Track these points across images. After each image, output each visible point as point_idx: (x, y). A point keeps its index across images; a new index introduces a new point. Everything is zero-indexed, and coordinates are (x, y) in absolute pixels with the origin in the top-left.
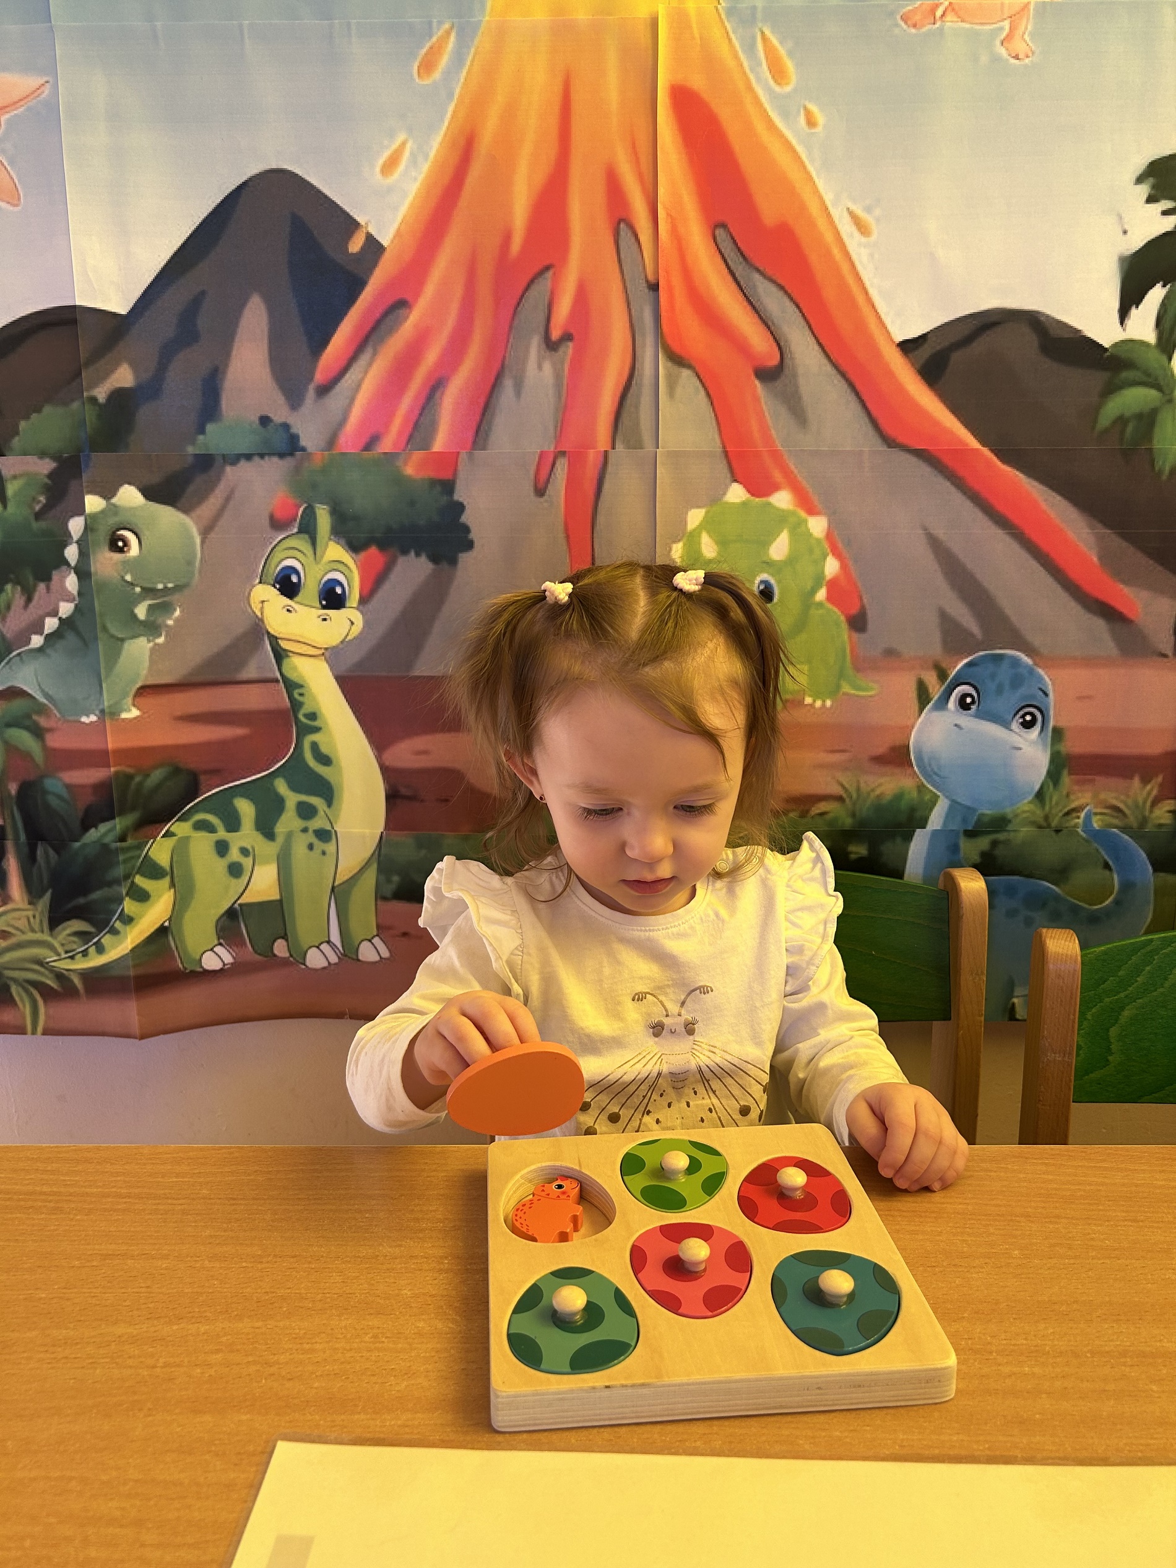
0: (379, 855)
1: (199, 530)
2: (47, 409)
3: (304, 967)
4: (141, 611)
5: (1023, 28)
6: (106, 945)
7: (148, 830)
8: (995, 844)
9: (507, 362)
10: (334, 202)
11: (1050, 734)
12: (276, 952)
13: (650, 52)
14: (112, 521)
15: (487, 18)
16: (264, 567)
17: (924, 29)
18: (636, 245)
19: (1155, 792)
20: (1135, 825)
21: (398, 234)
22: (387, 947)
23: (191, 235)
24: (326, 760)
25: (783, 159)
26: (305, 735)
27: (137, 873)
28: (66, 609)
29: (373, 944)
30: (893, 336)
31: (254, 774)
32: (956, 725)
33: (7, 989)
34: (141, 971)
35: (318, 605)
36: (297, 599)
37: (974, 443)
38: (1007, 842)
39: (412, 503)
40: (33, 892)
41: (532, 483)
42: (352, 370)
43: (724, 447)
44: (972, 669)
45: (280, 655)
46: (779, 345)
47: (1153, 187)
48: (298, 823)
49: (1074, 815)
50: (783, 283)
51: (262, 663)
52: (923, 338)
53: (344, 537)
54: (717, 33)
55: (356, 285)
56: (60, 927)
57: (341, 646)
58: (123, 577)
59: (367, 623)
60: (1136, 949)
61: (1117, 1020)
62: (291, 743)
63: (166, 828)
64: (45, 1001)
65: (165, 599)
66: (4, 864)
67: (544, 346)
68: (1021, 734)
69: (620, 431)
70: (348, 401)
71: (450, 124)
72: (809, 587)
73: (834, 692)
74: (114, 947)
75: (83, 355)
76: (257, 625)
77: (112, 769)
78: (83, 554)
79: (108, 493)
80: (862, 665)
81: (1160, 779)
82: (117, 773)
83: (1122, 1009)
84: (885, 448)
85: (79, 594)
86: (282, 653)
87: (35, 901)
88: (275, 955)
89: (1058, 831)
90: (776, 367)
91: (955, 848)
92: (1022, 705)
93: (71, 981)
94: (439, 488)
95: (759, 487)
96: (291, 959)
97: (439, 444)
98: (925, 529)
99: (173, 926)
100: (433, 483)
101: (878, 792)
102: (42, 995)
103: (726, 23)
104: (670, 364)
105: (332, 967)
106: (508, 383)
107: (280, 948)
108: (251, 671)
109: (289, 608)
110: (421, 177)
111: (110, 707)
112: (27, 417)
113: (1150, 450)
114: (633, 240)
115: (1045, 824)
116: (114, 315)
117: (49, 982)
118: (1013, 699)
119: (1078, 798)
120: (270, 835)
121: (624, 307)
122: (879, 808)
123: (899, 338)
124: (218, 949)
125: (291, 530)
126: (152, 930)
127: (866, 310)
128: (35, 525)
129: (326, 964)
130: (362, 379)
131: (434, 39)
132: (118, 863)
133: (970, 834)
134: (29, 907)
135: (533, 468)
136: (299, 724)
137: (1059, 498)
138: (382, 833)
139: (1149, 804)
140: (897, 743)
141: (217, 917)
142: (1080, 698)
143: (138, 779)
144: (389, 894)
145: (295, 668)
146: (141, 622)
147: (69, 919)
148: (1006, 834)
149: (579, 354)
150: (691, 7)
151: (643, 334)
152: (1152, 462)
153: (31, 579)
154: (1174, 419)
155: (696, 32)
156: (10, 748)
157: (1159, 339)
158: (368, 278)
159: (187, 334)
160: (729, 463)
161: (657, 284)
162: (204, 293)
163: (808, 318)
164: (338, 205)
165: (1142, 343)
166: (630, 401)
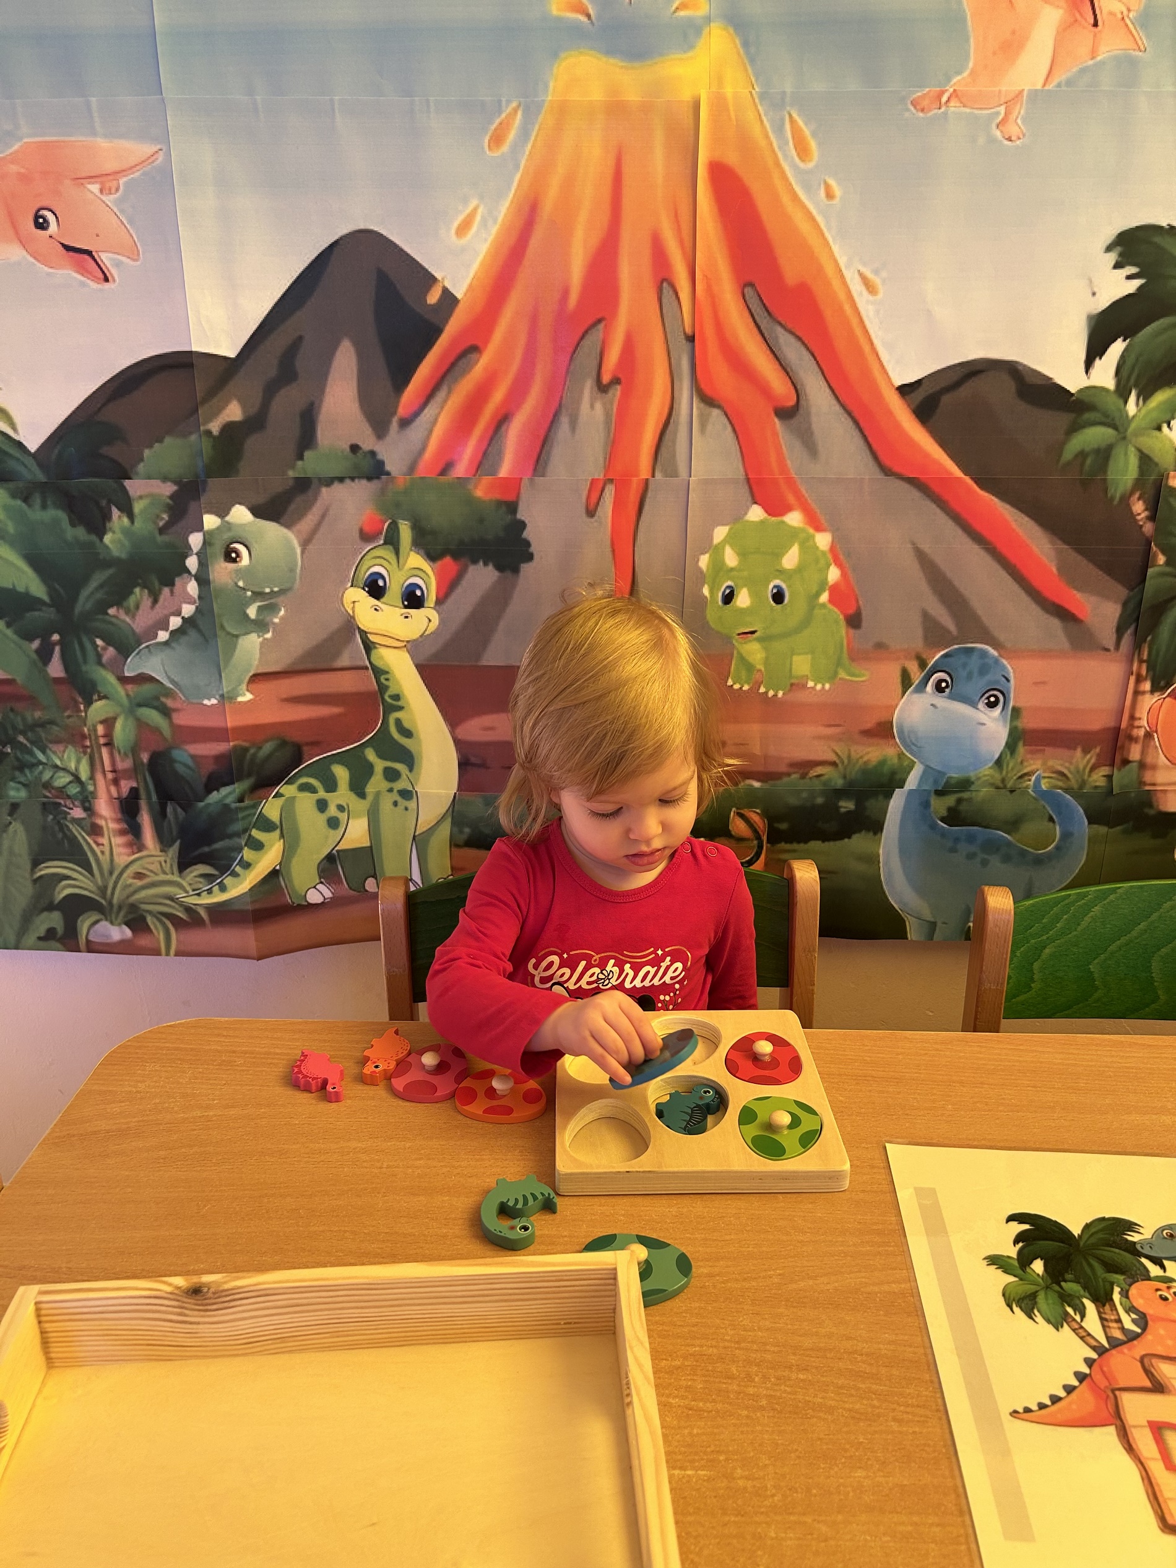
0: (453, 812)
1: (299, 542)
2: (168, 440)
4: (252, 612)
5: (1017, 112)
6: (227, 886)
7: (261, 792)
8: (959, 801)
9: (564, 402)
10: (414, 260)
13: (692, 132)
14: (227, 536)
15: (550, 98)
16: (355, 573)
17: (930, 114)
18: (676, 302)
19: (1093, 761)
20: (1076, 786)
21: (471, 288)
23: (288, 290)
24: (408, 733)
25: (804, 227)
26: (390, 713)
27: (253, 827)
28: (188, 610)
30: (893, 381)
31: (348, 745)
32: (932, 705)
33: (144, 919)
34: (257, 906)
35: (401, 605)
36: (384, 600)
37: (957, 472)
38: (970, 800)
39: (481, 520)
40: (164, 842)
41: (584, 505)
42: (430, 405)
43: (747, 475)
44: (946, 660)
45: (369, 647)
46: (796, 388)
47: (1121, 255)
48: (386, 785)
49: (1026, 778)
50: (801, 335)
51: (354, 653)
52: (919, 383)
53: (423, 548)
54: (751, 115)
55: (432, 332)
56: (188, 870)
57: (420, 640)
59: (442, 621)
61: (1039, 957)
62: (379, 720)
63: (276, 790)
64: (176, 930)
65: (272, 601)
66: (139, 819)
67: (596, 388)
69: (658, 464)
70: (426, 433)
71: (516, 191)
72: (814, 591)
73: (832, 677)
74: (234, 886)
75: (199, 395)
76: (349, 621)
78: (203, 564)
80: (856, 656)
82: (235, 747)
83: (1044, 948)
84: (881, 476)
85: (200, 597)
86: (371, 644)
87: (166, 849)
88: (367, 891)
89: (1012, 791)
90: (793, 407)
91: (926, 805)
93: (198, 913)
94: (504, 508)
95: (776, 508)
97: (504, 472)
98: (913, 544)
99: (282, 869)
100: (499, 503)
101: (865, 759)
102: (173, 924)
103: (759, 106)
104: (702, 405)
106: (564, 420)
108: (344, 660)
110: (491, 239)
111: (228, 692)
112: (151, 446)
113: (1105, 480)
114: (674, 297)
115: (1001, 785)
116: (225, 358)
117: (179, 914)
118: (981, 684)
119: (1030, 765)
120: (362, 795)
121: (665, 356)
122: (866, 772)
123: (898, 382)
126: (266, 873)
127: (871, 358)
128: (160, 539)
130: (439, 413)
131: (503, 116)
132: (237, 820)
133: (939, 793)
134: (161, 854)
135: (585, 493)
136: (385, 704)
137: (1027, 519)
138: (455, 793)
139: (1088, 769)
140: (883, 720)
141: (318, 861)
143: (252, 751)
145: (381, 658)
146: (253, 621)
147: (195, 864)
148: (969, 793)
149: (626, 395)
150: (729, 91)
151: (681, 380)
152: (1106, 490)
153: (157, 584)
154: (1126, 454)
155: (732, 114)
156: (141, 725)
157: (1118, 385)
158: (444, 326)
159: (287, 373)
160: (751, 488)
161: (694, 336)
162: (300, 338)
163: (821, 364)
164: (418, 262)
165: (1103, 389)
166: (668, 436)
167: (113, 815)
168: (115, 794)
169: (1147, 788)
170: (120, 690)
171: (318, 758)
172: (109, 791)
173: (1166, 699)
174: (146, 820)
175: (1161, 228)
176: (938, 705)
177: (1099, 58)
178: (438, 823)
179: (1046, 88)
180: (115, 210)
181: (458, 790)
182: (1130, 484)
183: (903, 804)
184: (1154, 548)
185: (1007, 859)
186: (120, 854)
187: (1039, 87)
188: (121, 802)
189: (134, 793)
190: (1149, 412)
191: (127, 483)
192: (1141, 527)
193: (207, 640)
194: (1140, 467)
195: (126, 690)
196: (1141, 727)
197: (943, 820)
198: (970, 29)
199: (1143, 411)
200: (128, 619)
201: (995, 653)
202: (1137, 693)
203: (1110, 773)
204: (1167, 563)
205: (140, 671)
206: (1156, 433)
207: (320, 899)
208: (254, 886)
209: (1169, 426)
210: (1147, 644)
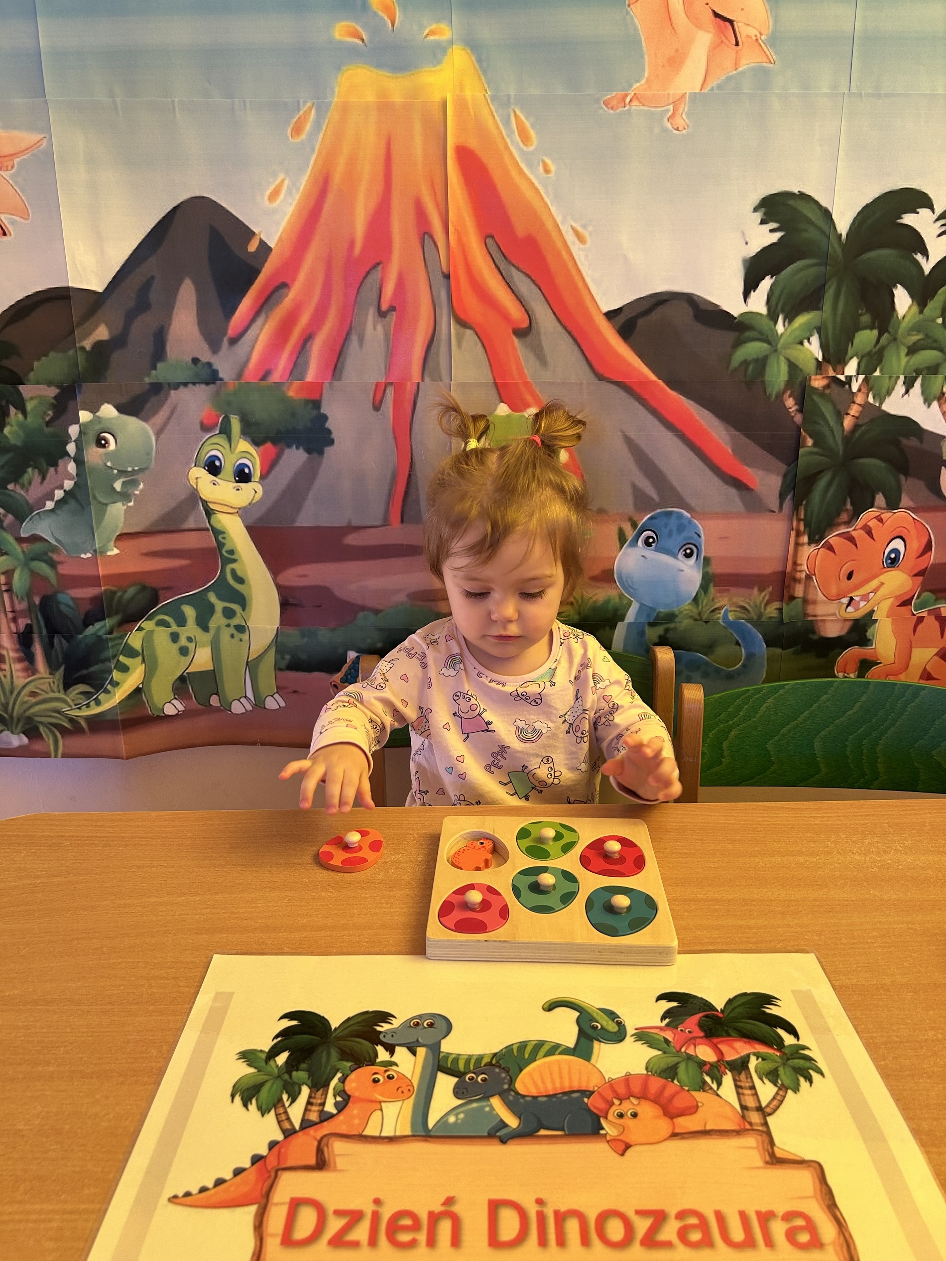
1: (154, 432)
2: (52, 354)
4: (118, 486)
7: (127, 626)
8: (667, 630)
9: (353, 325)
10: (236, 217)
11: (702, 561)
13: (442, 124)
14: (98, 427)
15: (336, 99)
16: (197, 456)
18: (435, 249)
19: (767, 597)
20: (755, 617)
21: (280, 239)
23: (144, 240)
24: (241, 581)
25: (529, 194)
28: (68, 484)
30: (601, 308)
33: (37, 729)
34: (125, 716)
35: (234, 480)
36: (220, 476)
37: (653, 377)
38: (675, 629)
39: (293, 415)
40: (52, 667)
41: (371, 402)
42: (252, 328)
43: (494, 380)
44: (653, 521)
45: (209, 513)
46: (529, 316)
47: (765, 214)
48: (225, 621)
49: (717, 611)
50: (530, 274)
51: (196, 518)
52: (620, 309)
53: (249, 436)
54: (485, 112)
55: (252, 273)
56: (71, 689)
58: (105, 464)
59: (265, 492)
61: (727, 738)
62: (218, 570)
64: (63, 737)
65: (133, 477)
66: (33, 649)
67: (377, 314)
69: (426, 371)
70: (249, 349)
71: (312, 169)
74: (107, 701)
75: (75, 319)
76: (194, 493)
77: (103, 588)
78: (79, 449)
79: (94, 409)
81: (770, 589)
82: (105, 590)
83: (731, 731)
84: (596, 380)
85: (77, 475)
87: (54, 672)
88: (211, 705)
89: (707, 622)
90: (527, 328)
91: (642, 634)
93: (79, 723)
94: (310, 405)
95: (518, 405)
97: (310, 377)
98: (623, 432)
100: (307, 402)
101: (594, 599)
102: (60, 732)
103: (491, 106)
104: (458, 327)
106: (354, 338)
107: (214, 701)
108: (190, 523)
110: (295, 203)
111: (99, 548)
112: (39, 359)
113: (763, 382)
114: (433, 245)
115: (698, 618)
116: (95, 292)
117: (65, 724)
118: (679, 539)
119: (720, 601)
120: (206, 629)
121: (427, 289)
122: (595, 609)
123: (605, 309)
124: (174, 702)
126: (131, 690)
127: (584, 291)
128: (47, 430)
129: (244, 711)
130: (259, 334)
131: (301, 112)
132: (108, 648)
133: (652, 624)
134: (50, 676)
135: (372, 393)
137: (707, 412)
139: (764, 604)
140: (606, 568)
141: (173, 682)
143: (119, 594)
144: (283, 667)
145: (219, 521)
146: (118, 492)
147: (77, 684)
148: (674, 624)
149: (400, 319)
150: (468, 94)
151: (441, 308)
152: (765, 390)
153: (45, 464)
154: (778, 362)
155: (471, 111)
156: (34, 574)
157: (769, 310)
158: (262, 268)
159: (142, 305)
160: (498, 390)
161: (449, 275)
162: (153, 277)
163: (547, 296)
164: (240, 221)
165: (758, 314)
166: (432, 350)
167: (13, 647)
168: (14, 630)
169: (810, 618)
170: (17, 548)
171: (171, 600)
172: (9, 628)
174: (38, 650)
175: (793, 194)
176: (647, 556)
177: (741, 69)
178: (266, 651)
179: (703, 91)
180: (11, 182)
182: (782, 385)
183: (624, 633)
184: (803, 433)
186: (18, 677)
187: (697, 91)
188: (19, 635)
189: (29, 629)
190: (793, 331)
191: (21, 387)
192: (793, 417)
193: (83, 508)
194: (789, 372)
195: (22, 548)
196: (802, 571)
198: (645, 48)
199: (789, 330)
200: (23, 493)
201: (688, 515)
202: (797, 544)
203: (781, 607)
204: (814, 445)
205: (32, 533)
206: (799, 346)
207: (174, 712)
208: (122, 700)
209: (809, 341)
210: (803, 507)
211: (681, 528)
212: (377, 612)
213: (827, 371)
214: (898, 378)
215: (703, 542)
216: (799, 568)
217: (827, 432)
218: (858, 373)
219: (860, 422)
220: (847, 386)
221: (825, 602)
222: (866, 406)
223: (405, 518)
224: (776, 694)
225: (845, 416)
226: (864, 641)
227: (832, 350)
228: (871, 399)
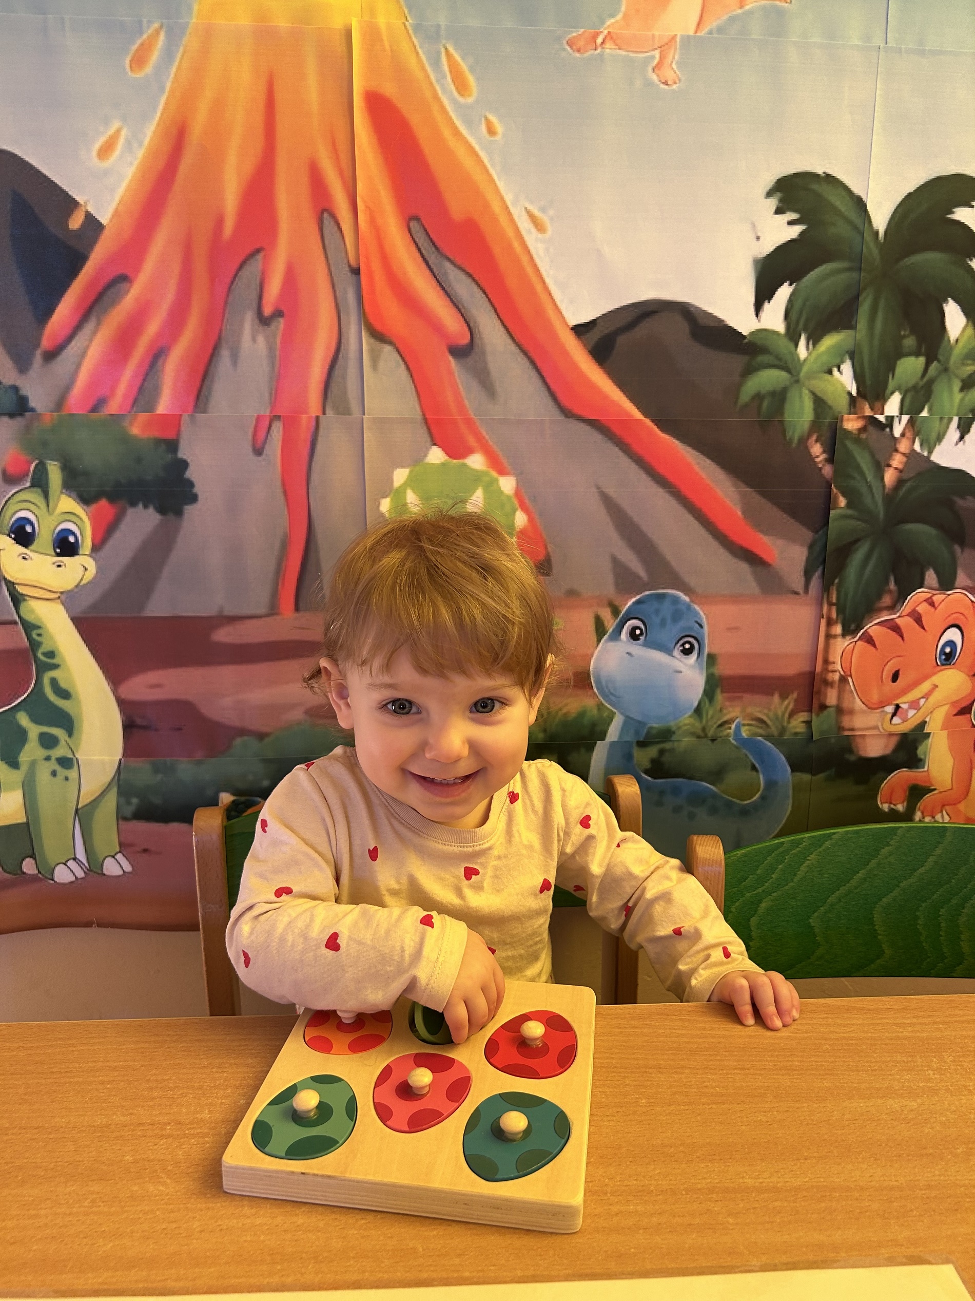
0: (119, 780)
3: (52, 882)
8: (662, 752)
9: (223, 335)
10: (53, 183)
11: (705, 659)
12: (25, 870)
13: (346, 61)
15: (194, 20)
17: (587, 55)
18: (338, 234)
19: (791, 706)
20: (776, 733)
21: (116, 213)
22: (130, 863)
24: (65, 695)
25: (468, 162)
26: (44, 672)
29: (116, 860)
30: (567, 320)
32: (628, 653)
35: (52, 553)
36: (32, 547)
37: (637, 414)
38: (672, 750)
39: (139, 460)
41: (250, 443)
42: (77, 338)
43: (424, 415)
45: (17, 599)
46: (469, 326)
47: (781, 201)
48: (42, 753)
49: (727, 726)
50: (471, 271)
52: (593, 323)
53: (75, 491)
54: (405, 46)
55: (77, 260)
57: (76, 590)
60: (770, 851)
61: (756, 911)
62: (31, 679)
67: (257, 321)
68: (682, 659)
69: (329, 401)
70: (73, 366)
71: (162, 115)
83: (760, 901)
84: (562, 418)
86: (19, 597)
88: (24, 873)
89: (713, 740)
90: (467, 345)
91: (629, 757)
92: (682, 635)
94: (163, 447)
95: (456, 450)
96: (40, 875)
97: (163, 406)
98: (598, 488)
100: (158, 442)
101: (564, 711)
103: (414, 39)
104: (372, 340)
105: (79, 882)
106: (225, 354)
107: (28, 866)
109: (24, 555)
110: (136, 163)
113: (782, 423)
114: (336, 228)
115: (702, 734)
118: (672, 631)
119: (729, 712)
121: (329, 287)
122: (566, 724)
123: (573, 322)
125: (24, 485)
127: (543, 297)
129: (73, 879)
130: (88, 347)
131: (145, 36)
133: (642, 744)
135: (251, 431)
136: (39, 662)
137: (709, 462)
138: (120, 760)
139: (787, 716)
140: (580, 669)
142: (729, 629)
144: (129, 815)
145: (32, 611)
148: (671, 743)
149: (290, 329)
150: (381, 21)
151: (348, 314)
152: (784, 432)
154: (801, 397)
155: (386, 43)
157: (788, 328)
158: (90, 253)
160: (429, 429)
161: (359, 269)
163: (494, 302)
164: (56, 185)
165: (774, 332)
166: (338, 371)
169: (846, 733)
173: (858, 643)
175: (817, 175)
176: (634, 653)
178: (103, 794)
179: (699, 34)
181: (123, 756)
182: (806, 427)
184: (834, 490)
185: (713, 811)
187: (691, 33)
190: (819, 356)
192: (820, 469)
194: (815, 410)
196: (835, 671)
197: (647, 772)
199: (814, 355)
201: (685, 598)
202: (829, 636)
203: (809, 719)
204: (848, 506)
206: (827, 376)
209: (839, 370)
210: (835, 588)
211: (677, 616)
212: (261, 736)
213: (862, 409)
214: (950, 420)
215: (706, 635)
216: (831, 667)
217: (864, 490)
218: (901, 413)
219: (905, 476)
220: (888, 430)
221: (864, 712)
222: (912, 455)
223: (301, 604)
224: (820, 846)
225: (886, 469)
226: (915, 762)
227: (868, 382)
228: (917, 447)
